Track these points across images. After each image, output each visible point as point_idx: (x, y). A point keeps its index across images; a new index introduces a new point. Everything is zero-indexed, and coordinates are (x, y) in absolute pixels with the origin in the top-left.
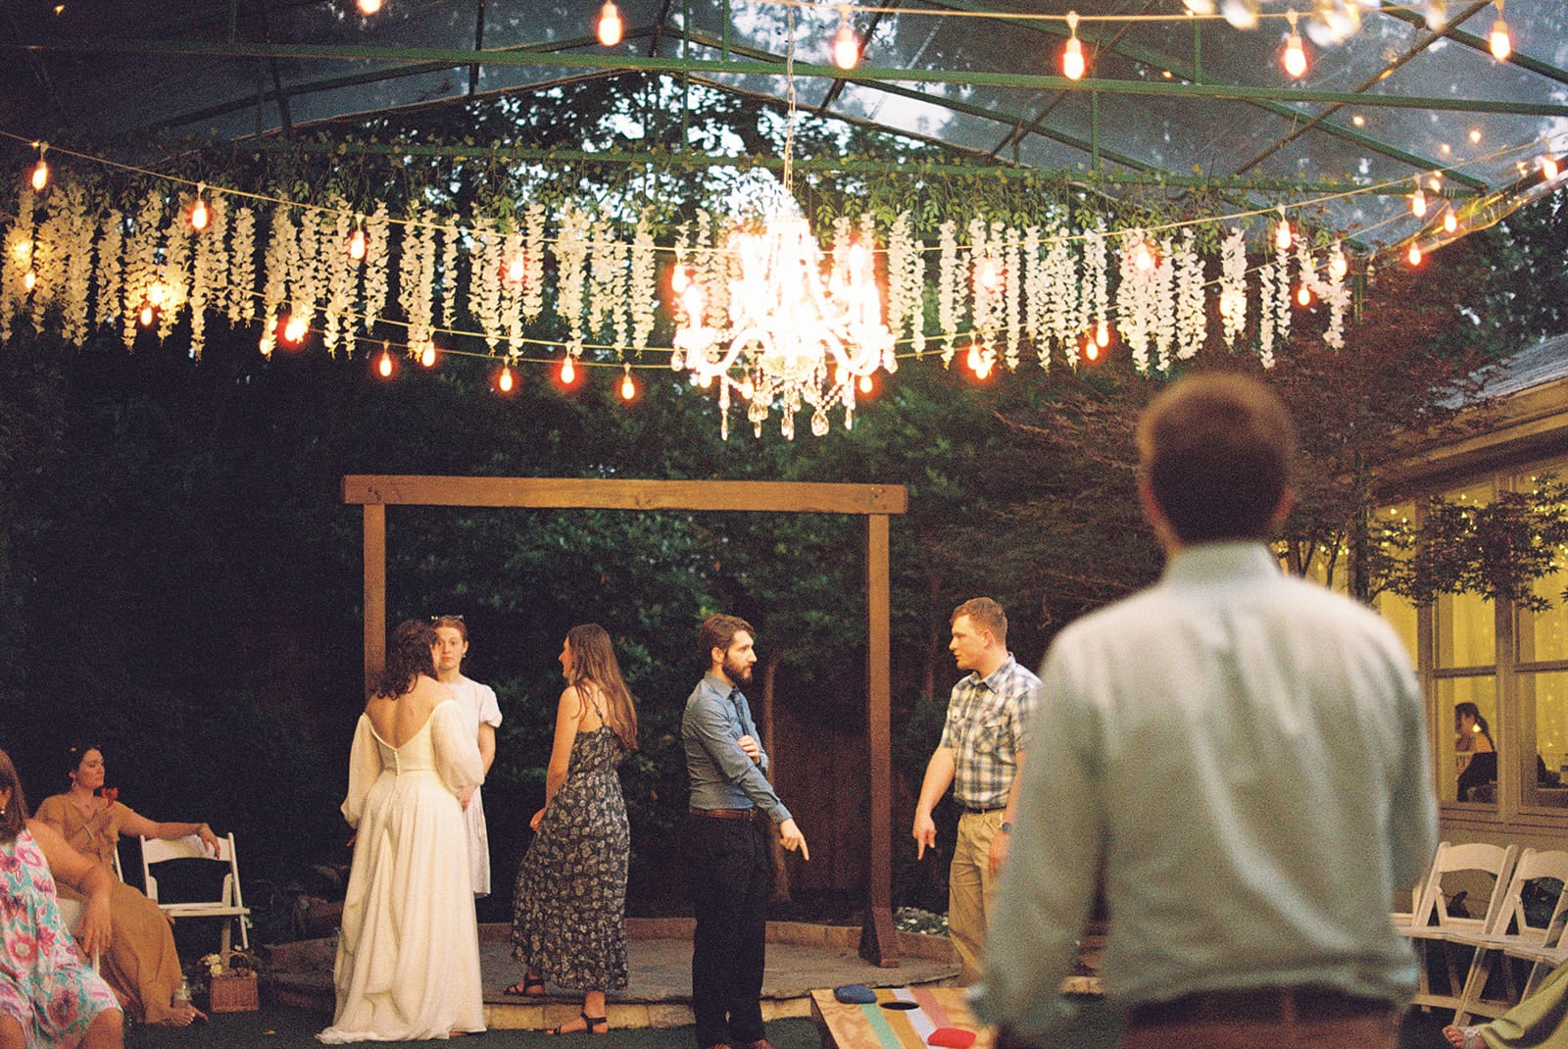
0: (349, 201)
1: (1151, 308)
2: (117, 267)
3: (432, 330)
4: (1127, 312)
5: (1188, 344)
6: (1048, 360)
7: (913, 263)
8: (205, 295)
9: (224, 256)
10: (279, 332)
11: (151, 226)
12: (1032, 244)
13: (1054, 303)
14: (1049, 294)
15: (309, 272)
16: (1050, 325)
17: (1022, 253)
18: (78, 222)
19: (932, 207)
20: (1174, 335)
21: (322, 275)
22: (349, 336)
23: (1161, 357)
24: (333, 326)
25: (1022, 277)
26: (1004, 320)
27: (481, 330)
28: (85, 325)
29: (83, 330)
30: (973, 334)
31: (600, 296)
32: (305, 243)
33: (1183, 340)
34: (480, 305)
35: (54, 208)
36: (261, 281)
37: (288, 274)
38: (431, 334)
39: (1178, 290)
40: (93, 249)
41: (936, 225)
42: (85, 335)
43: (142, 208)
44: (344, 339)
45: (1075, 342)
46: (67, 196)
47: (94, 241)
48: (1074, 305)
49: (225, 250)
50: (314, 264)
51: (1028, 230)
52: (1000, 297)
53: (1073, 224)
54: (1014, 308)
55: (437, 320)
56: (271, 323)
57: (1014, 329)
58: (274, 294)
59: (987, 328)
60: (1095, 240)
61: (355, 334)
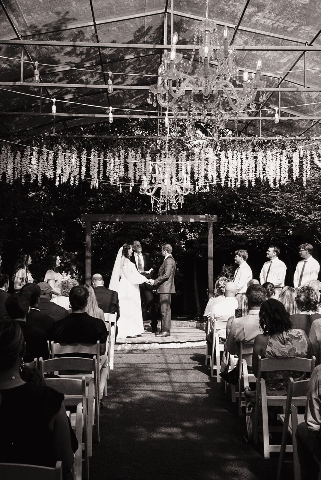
0: (76, 149)
1: (274, 171)
2: (19, 165)
3: (98, 180)
4: (268, 172)
5: (283, 180)
6: (248, 185)
7: (213, 162)
8: (42, 172)
9: (46, 163)
10: (60, 181)
11: (28, 155)
12: (244, 156)
13: (249, 171)
14: (248, 169)
15: (67, 167)
16: (248, 176)
17: (241, 159)
18: (9, 154)
19: (219, 148)
20: (280, 178)
21: (70, 167)
22: (77, 182)
23: (277, 183)
24: (72, 179)
25: (242, 165)
26: (237, 175)
27: (110, 180)
28: (12, 180)
29: (12, 181)
30: (229, 179)
31: (138, 172)
32: (66, 159)
33: (282, 179)
34: (109, 174)
35: (4, 151)
36: (55, 168)
37: (62, 167)
38: (98, 181)
39: (281, 166)
40: (14, 161)
41: (219, 153)
42: (13, 182)
43: (25, 151)
44: (75, 182)
45: (254, 180)
46: (6, 148)
47: (14, 159)
48: (254, 171)
49: (47, 161)
50: (68, 164)
51: (243, 153)
52: (236, 170)
53: (254, 151)
54: (239, 172)
55: (98, 178)
56: (58, 179)
57: (239, 177)
58: (59, 172)
59: (233, 177)
60: (260, 154)
61: (78, 181)
